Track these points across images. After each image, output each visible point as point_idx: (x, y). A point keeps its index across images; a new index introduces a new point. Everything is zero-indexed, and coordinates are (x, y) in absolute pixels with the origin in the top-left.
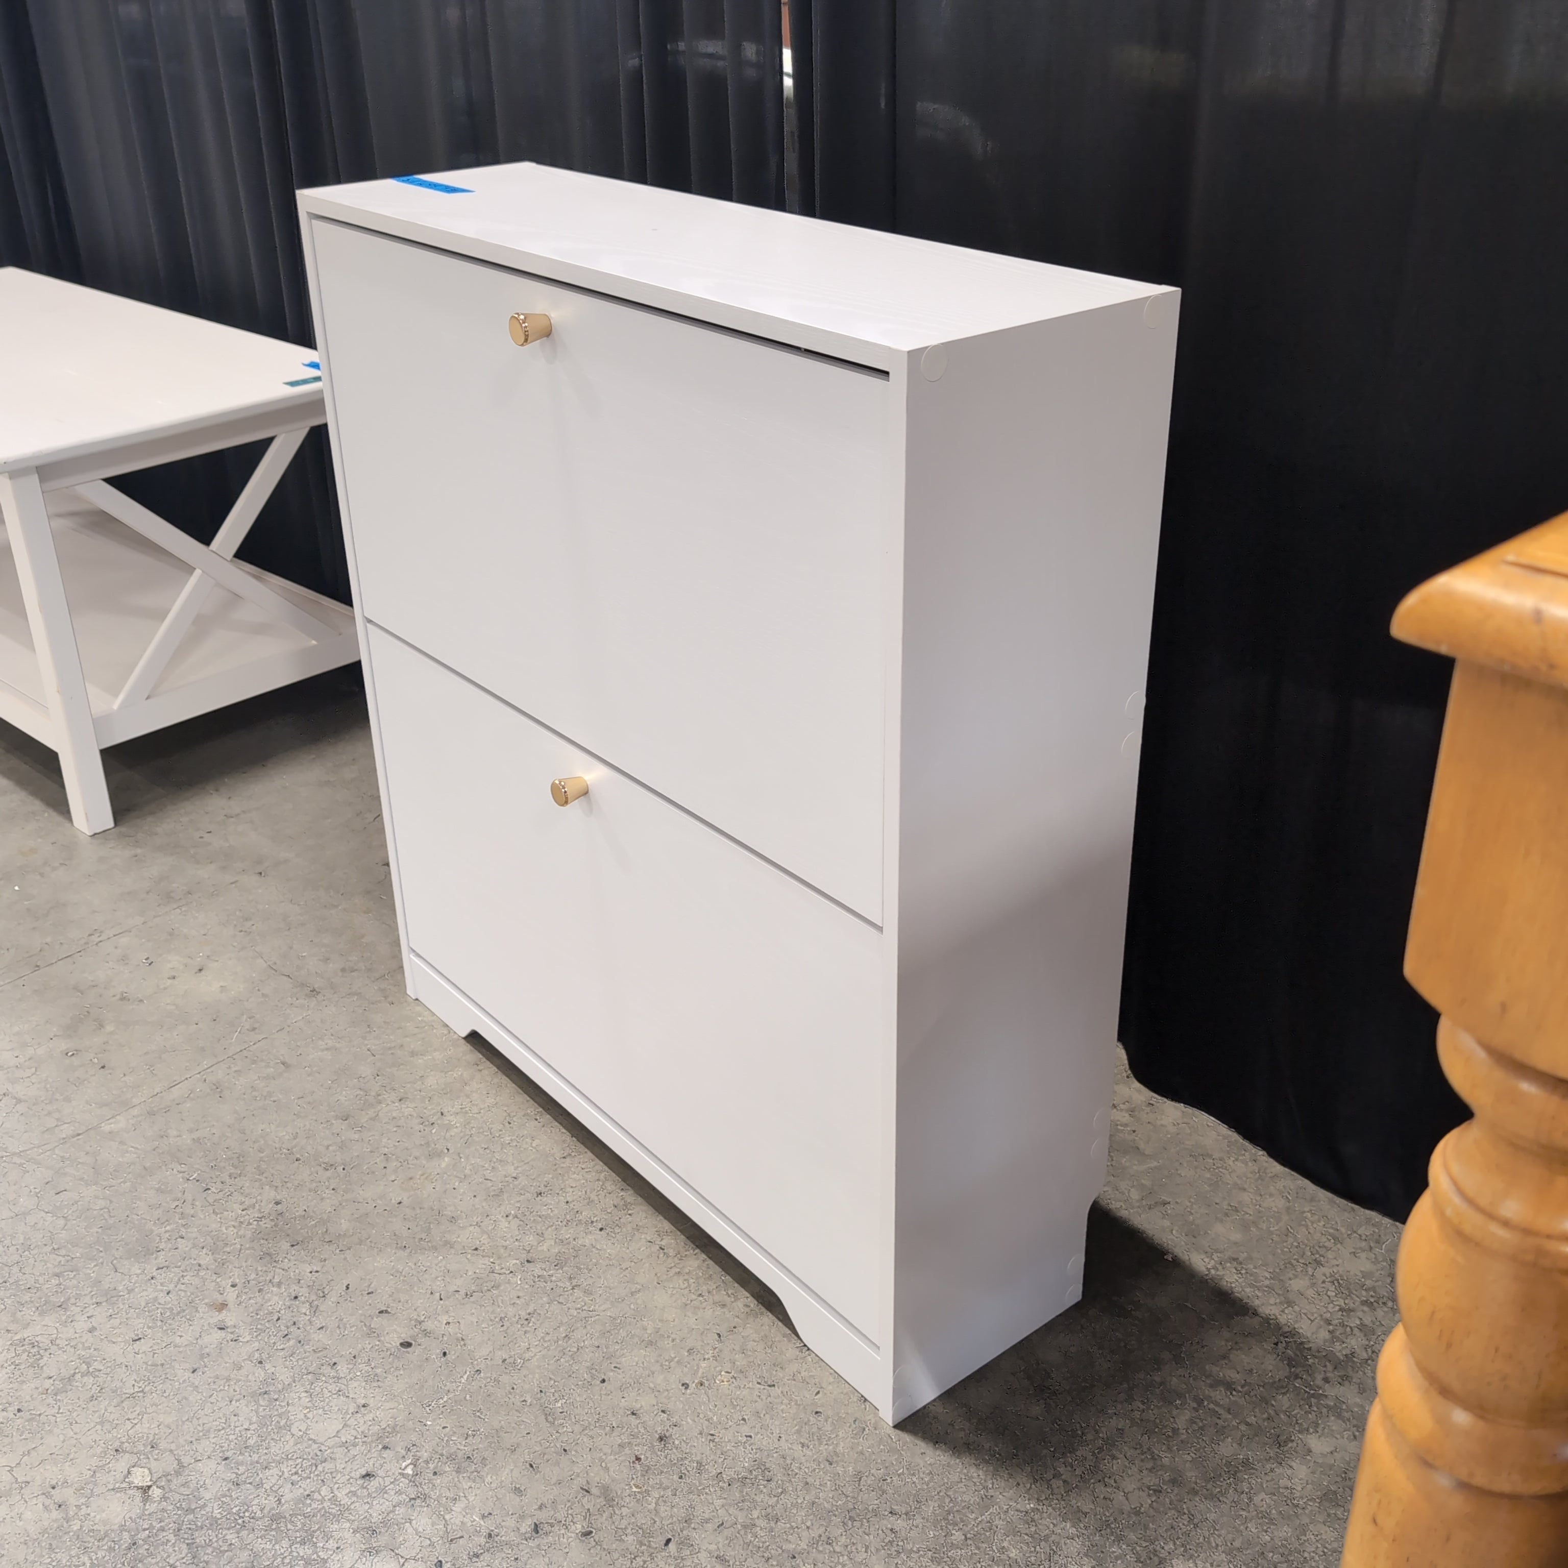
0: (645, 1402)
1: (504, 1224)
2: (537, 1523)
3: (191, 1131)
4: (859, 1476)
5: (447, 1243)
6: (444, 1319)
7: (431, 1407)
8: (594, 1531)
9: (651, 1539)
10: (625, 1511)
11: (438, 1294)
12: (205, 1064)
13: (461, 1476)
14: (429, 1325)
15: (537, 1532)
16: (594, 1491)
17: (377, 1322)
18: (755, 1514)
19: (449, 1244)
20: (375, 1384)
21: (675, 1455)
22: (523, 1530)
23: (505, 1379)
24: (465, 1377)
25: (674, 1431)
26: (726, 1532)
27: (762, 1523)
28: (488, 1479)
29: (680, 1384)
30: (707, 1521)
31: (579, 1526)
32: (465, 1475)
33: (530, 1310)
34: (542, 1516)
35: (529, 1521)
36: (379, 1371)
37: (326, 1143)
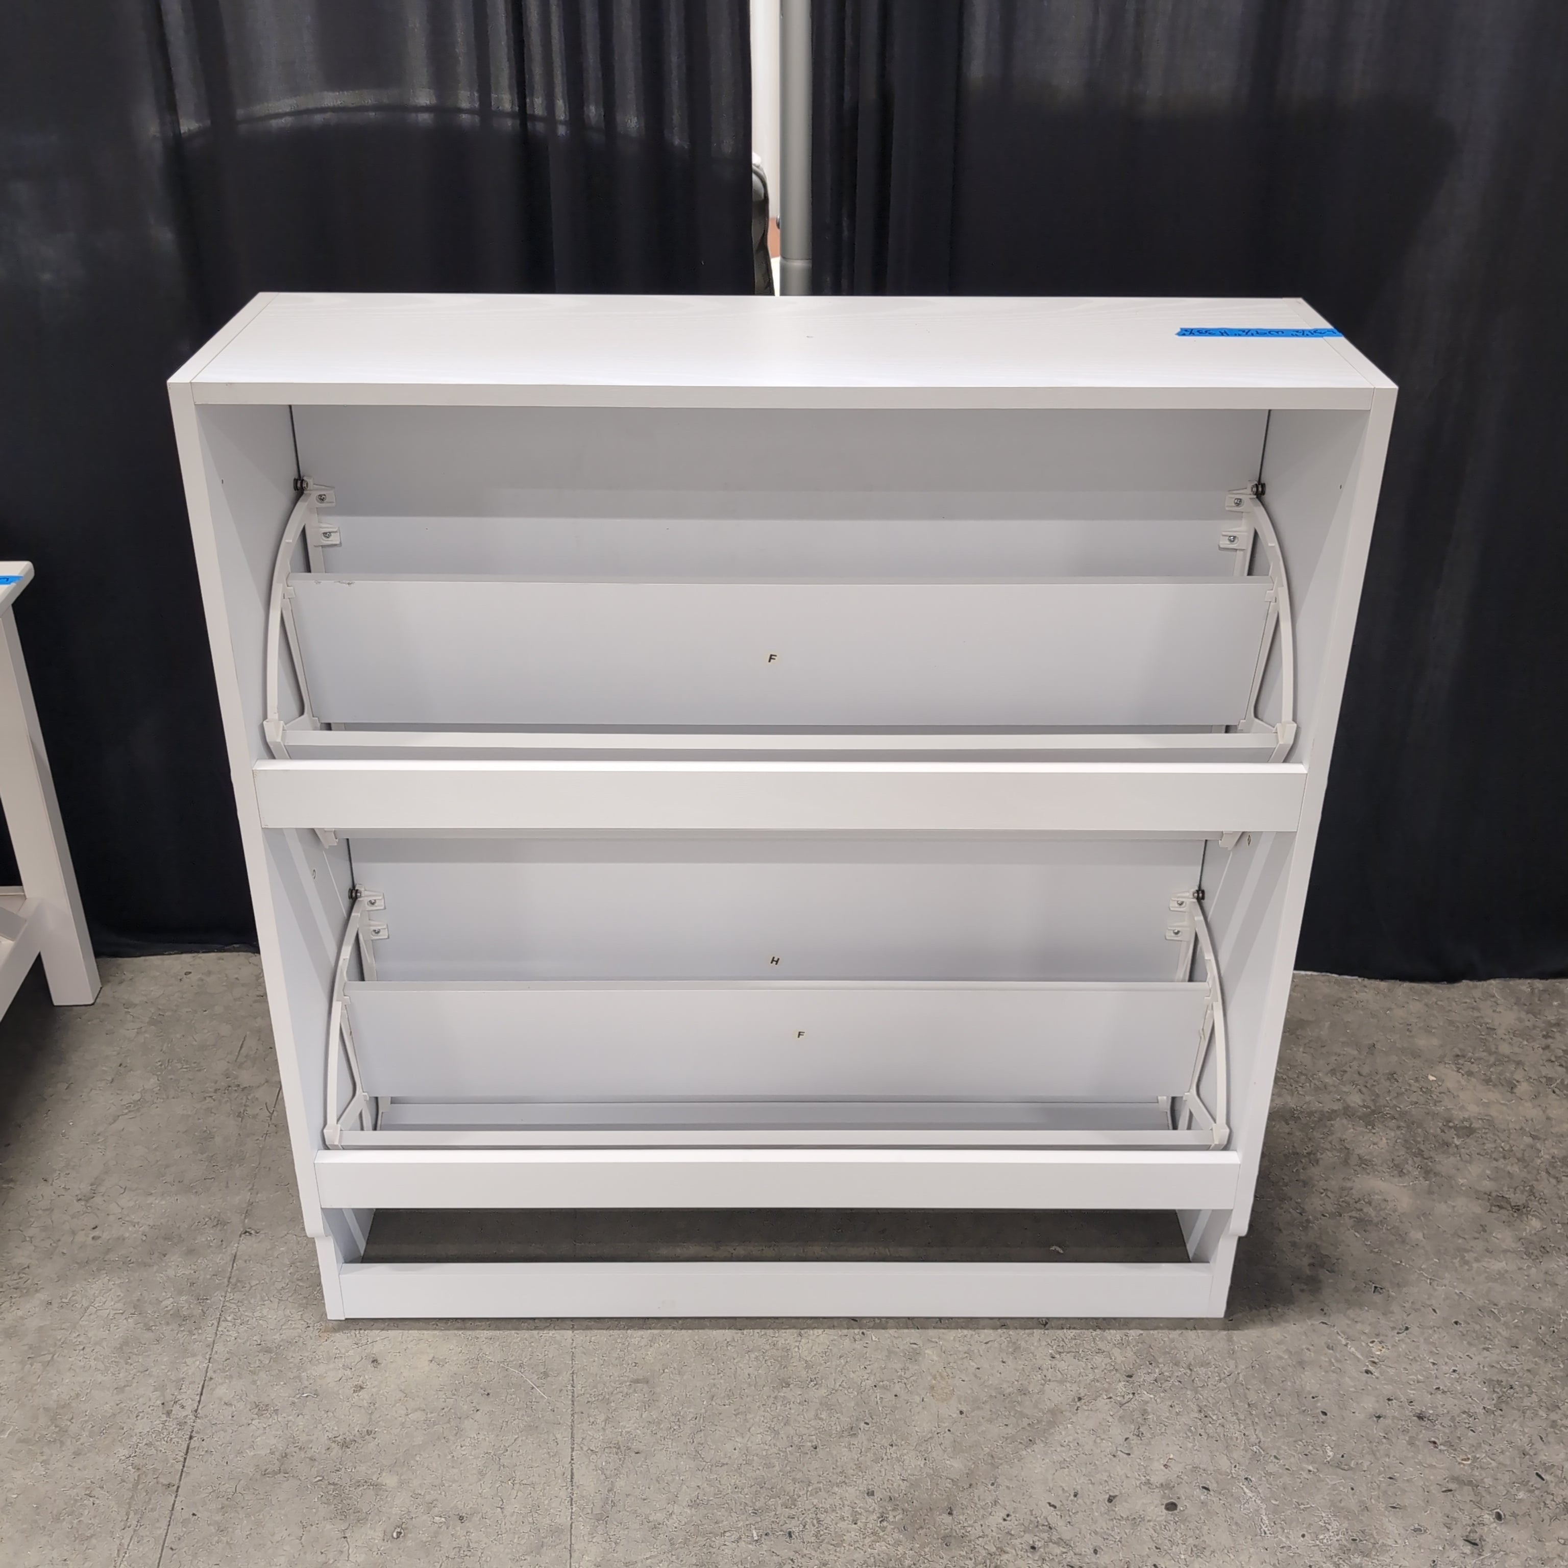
0: (1369, 1404)
1: (1062, 1365)
2: (1465, 1538)
3: (674, 1500)
4: (1541, 1342)
5: (1052, 1412)
6: (1158, 1466)
7: (1268, 1532)
8: (1498, 1510)
9: (1530, 1484)
10: (1488, 1481)
11: (1119, 1452)
12: (563, 1435)
13: (1373, 1556)
14: (1156, 1479)
15: (1476, 1544)
16: (1452, 1486)
17: (1121, 1509)
18: (1542, 1413)
19: (1055, 1413)
20: (1207, 1553)
21: (1447, 1421)
22: (1468, 1552)
23: (1270, 1468)
24: (1247, 1491)
25: (1418, 1408)
26: (1551, 1438)
27: (1554, 1416)
28: (1390, 1542)
29: (1365, 1374)
30: (1531, 1443)
31: (1487, 1516)
32: (1374, 1553)
33: (1196, 1409)
34: (1459, 1531)
35: (1461, 1543)
36: (1191, 1541)
37: (811, 1414)
